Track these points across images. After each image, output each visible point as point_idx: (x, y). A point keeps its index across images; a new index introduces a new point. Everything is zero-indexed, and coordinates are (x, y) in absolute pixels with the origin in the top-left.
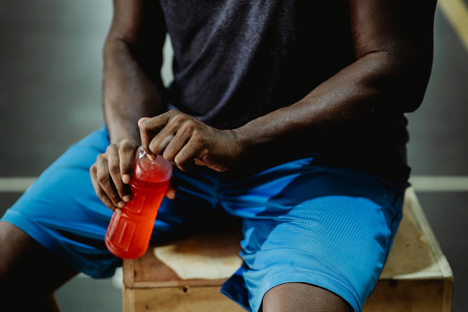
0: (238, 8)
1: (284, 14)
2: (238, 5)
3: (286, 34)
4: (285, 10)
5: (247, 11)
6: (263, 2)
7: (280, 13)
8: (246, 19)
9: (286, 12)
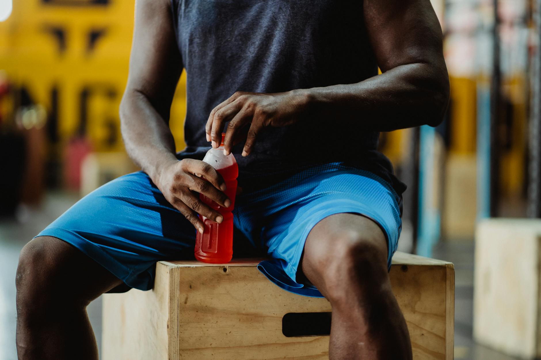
0: (265, 38)
1: (306, 38)
2: (265, 35)
3: (306, 56)
4: (307, 35)
5: (272, 40)
6: (287, 29)
7: (303, 37)
8: (270, 47)
9: (307, 37)
